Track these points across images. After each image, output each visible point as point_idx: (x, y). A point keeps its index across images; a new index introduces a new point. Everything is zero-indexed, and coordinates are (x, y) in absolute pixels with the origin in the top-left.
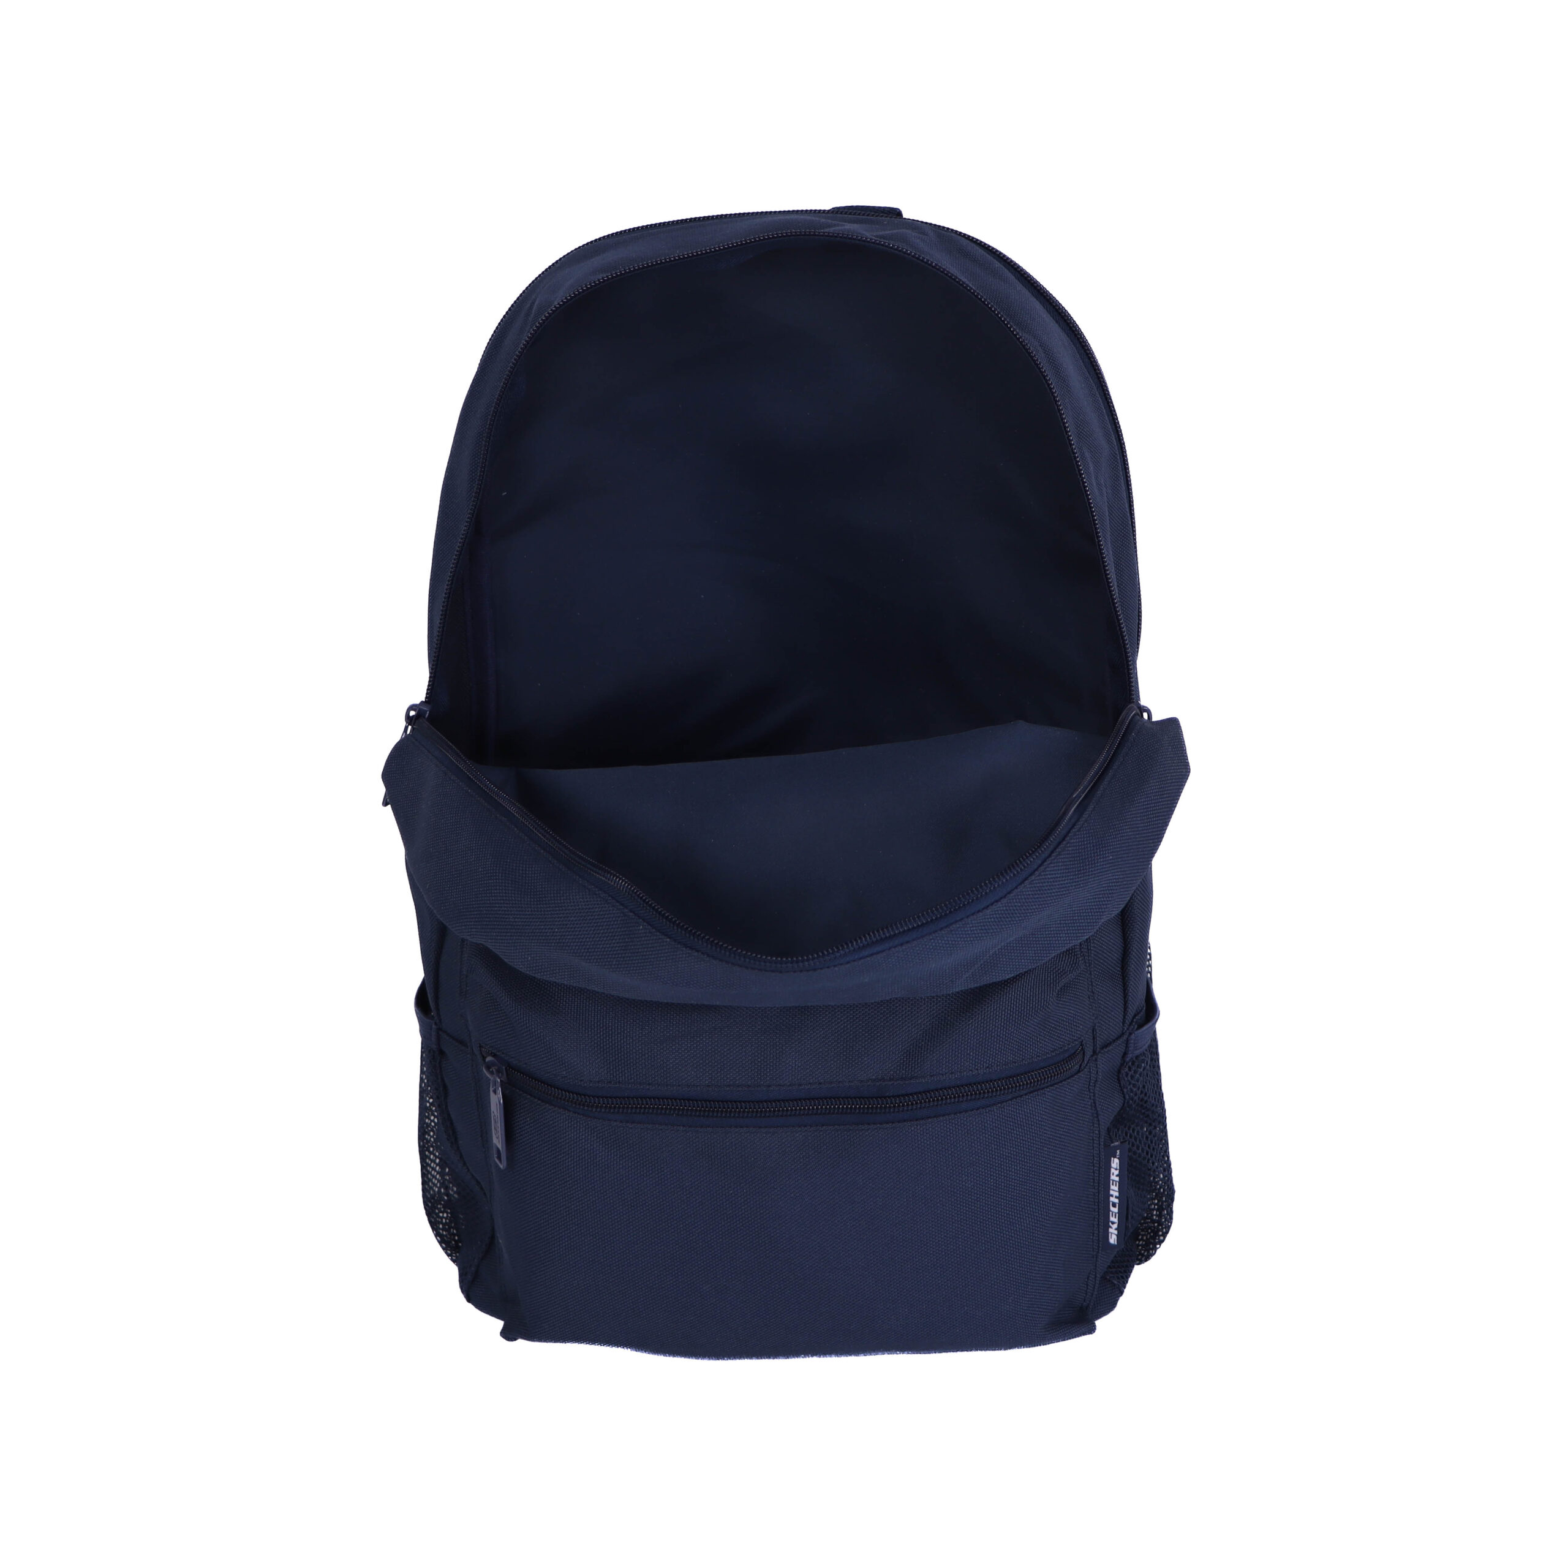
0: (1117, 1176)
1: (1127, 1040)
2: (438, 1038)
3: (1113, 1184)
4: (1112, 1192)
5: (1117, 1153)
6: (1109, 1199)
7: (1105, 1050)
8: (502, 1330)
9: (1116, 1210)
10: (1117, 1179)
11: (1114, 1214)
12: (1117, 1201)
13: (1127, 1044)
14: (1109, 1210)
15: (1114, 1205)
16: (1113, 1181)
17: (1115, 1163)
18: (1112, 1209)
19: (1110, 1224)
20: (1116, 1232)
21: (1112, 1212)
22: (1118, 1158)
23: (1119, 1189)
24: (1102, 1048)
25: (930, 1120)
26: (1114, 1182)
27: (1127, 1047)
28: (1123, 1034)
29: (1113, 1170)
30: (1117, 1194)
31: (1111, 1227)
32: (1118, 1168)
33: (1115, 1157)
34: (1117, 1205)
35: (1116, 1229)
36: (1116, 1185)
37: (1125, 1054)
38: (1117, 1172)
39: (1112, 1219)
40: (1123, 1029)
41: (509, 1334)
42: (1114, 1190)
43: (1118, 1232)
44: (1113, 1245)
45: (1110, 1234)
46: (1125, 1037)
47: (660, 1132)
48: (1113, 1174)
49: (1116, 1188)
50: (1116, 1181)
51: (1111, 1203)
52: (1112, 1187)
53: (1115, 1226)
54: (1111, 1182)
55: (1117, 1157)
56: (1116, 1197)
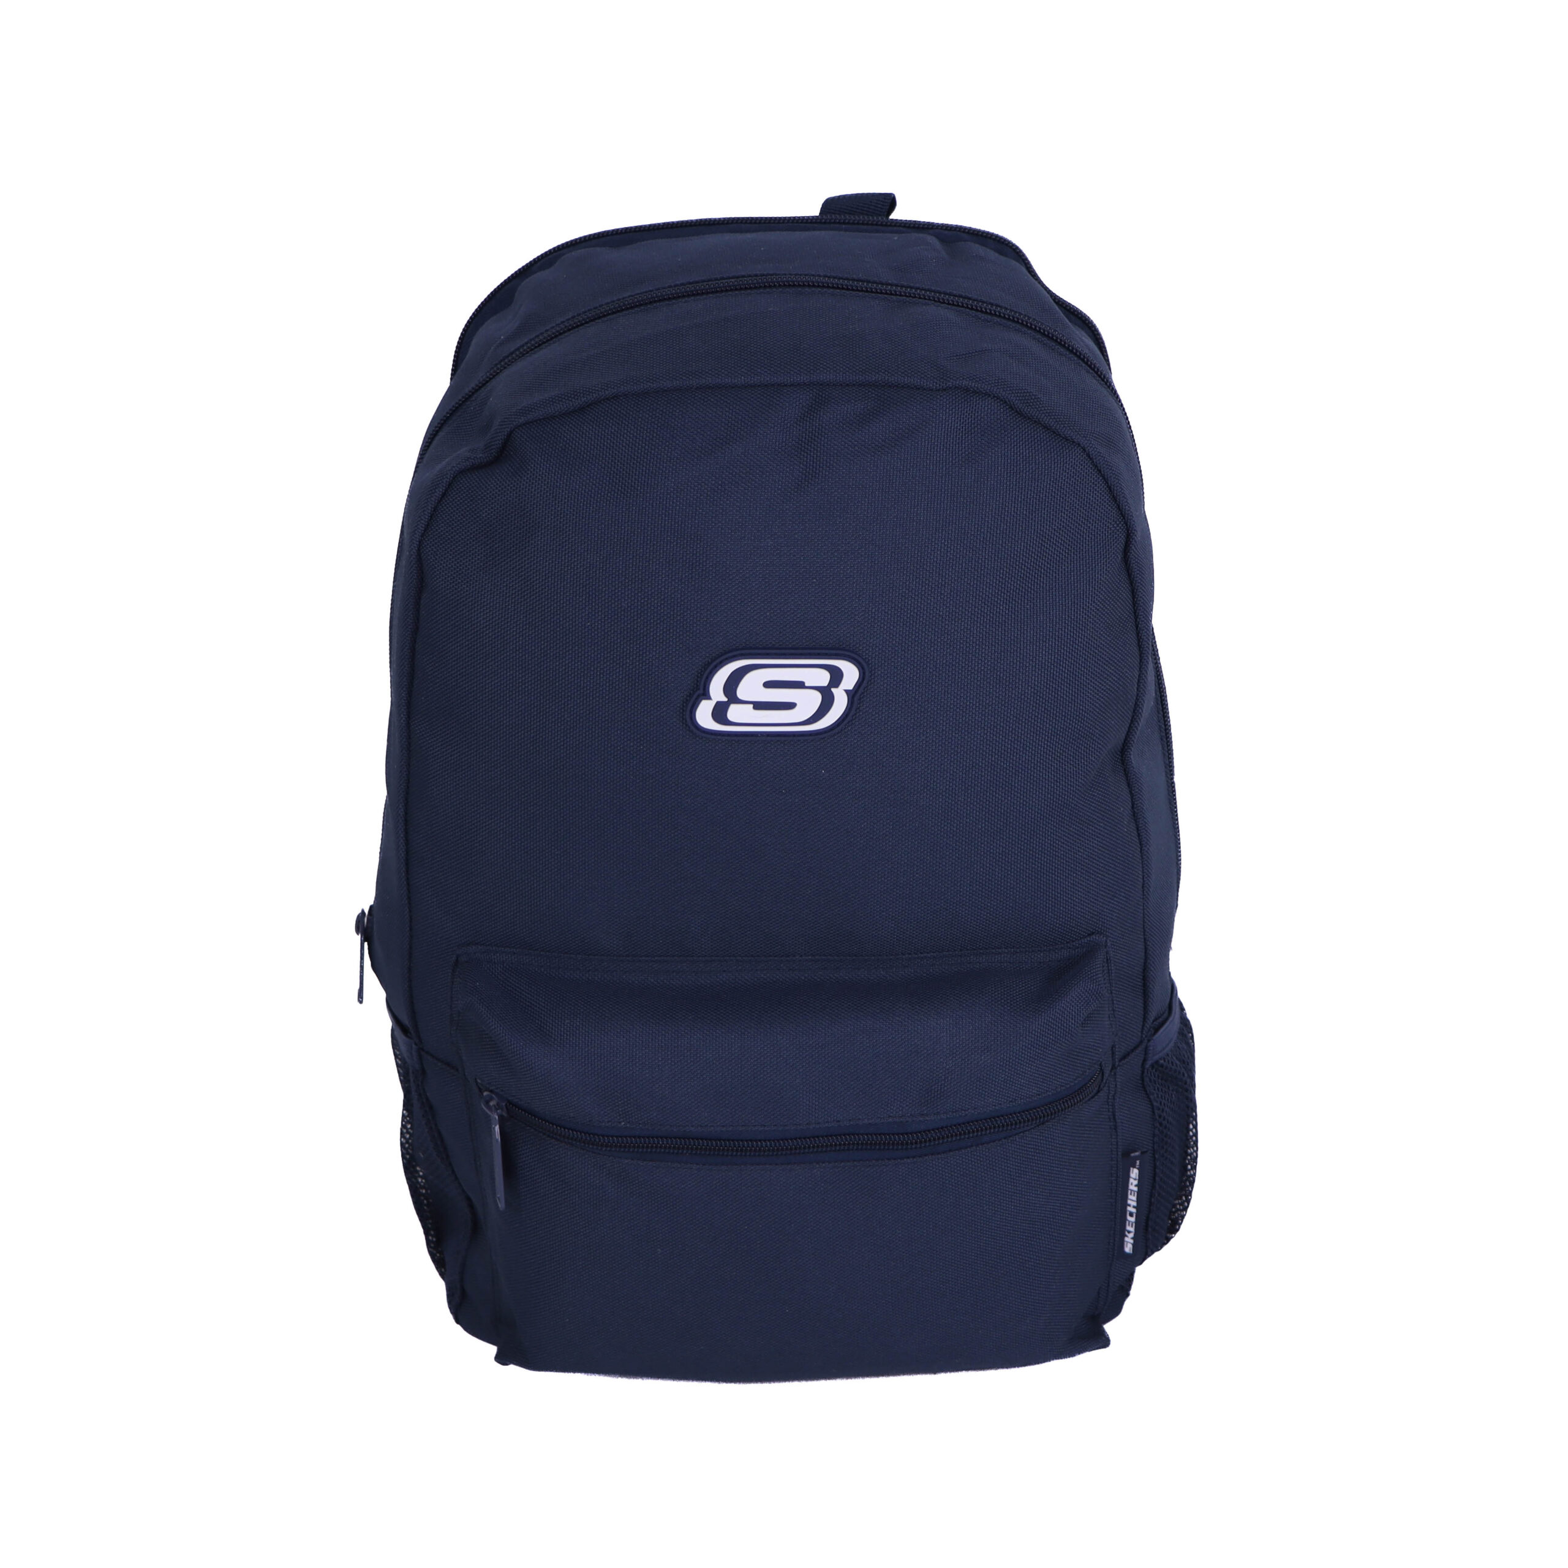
0: (1136, 1186)
1: (1146, 1048)
2: (420, 1058)
3: (1131, 1194)
4: (1129, 1202)
5: (1136, 1163)
6: (1126, 1208)
7: (1123, 1062)
8: (497, 1355)
9: (1133, 1219)
10: (1136, 1189)
11: (1131, 1223)
12: (1134, 1210)
13: (1145, 1051)
14: (1126, 1219)
15: (1131, 1215)
16: (1131, 1190)
17: (1134, 1173)
18: (1129, 1218)
19: (1127, 1233)
20: (1132, 1241)
21: (1129, 1222)
22: (1138, 1169)
23: (1137, 1199)
24: (1120, 1061)
25: (951, 1153)
26: (1133, 1193)
27: (1146, 1054)
28: (1141, 1042)
29: (1131, 1180)
30: (1135, 1204)
31: (1127, 1236)
32: (1137, 1178)
33: (1134, 1167)
34: (1134, 1215)
35: (1132, 1238)
36: (1134, 1195)
37: (1145, 1060)
38: (1136, 1182)
39: (1129, 1228)
40: (1142, 1037)
41: (502, 1358)
42: (1132, 1200)
43: (1134, 1242)
44: (1128, 1255)
45: (1125, 1243)
46: (1143, 1046)
47: (673, 1169)
48: (1132, 1184)
49: (1135, 1198)
50: (1134, 1191)
51: (1128, 1213)
52: (1130, 1197)
53: (1131, 1235)
54: (1129, 1192)
55: (1137, 1167)
56: (1134, 1207)
